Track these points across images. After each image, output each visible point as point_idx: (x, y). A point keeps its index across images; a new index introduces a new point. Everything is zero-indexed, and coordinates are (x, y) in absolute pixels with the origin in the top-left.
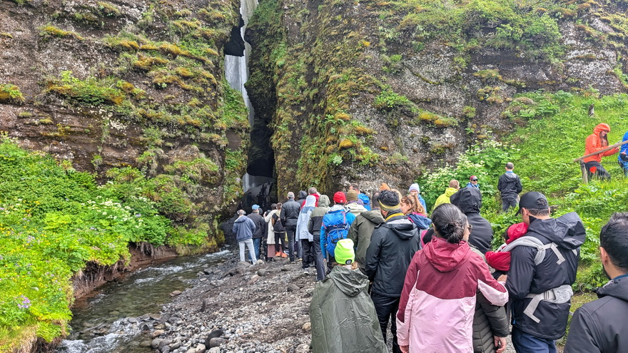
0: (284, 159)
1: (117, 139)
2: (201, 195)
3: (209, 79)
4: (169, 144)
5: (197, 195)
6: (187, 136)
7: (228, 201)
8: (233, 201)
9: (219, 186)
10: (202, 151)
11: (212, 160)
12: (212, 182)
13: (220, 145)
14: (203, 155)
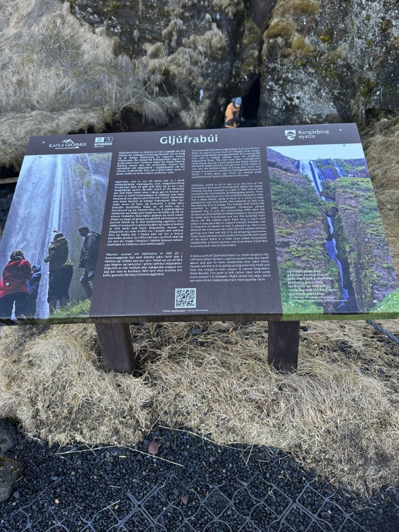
1: (150, 11)
2: (210, 71)
4: (187, 14)
5: (206, 70)
7: (239, 77)
8: (246, 77)
9: (226, 61)
10: (214, 20)
11: (222, 32)
12: (219, 57)
13: (228, 13)
14: (214, 25)
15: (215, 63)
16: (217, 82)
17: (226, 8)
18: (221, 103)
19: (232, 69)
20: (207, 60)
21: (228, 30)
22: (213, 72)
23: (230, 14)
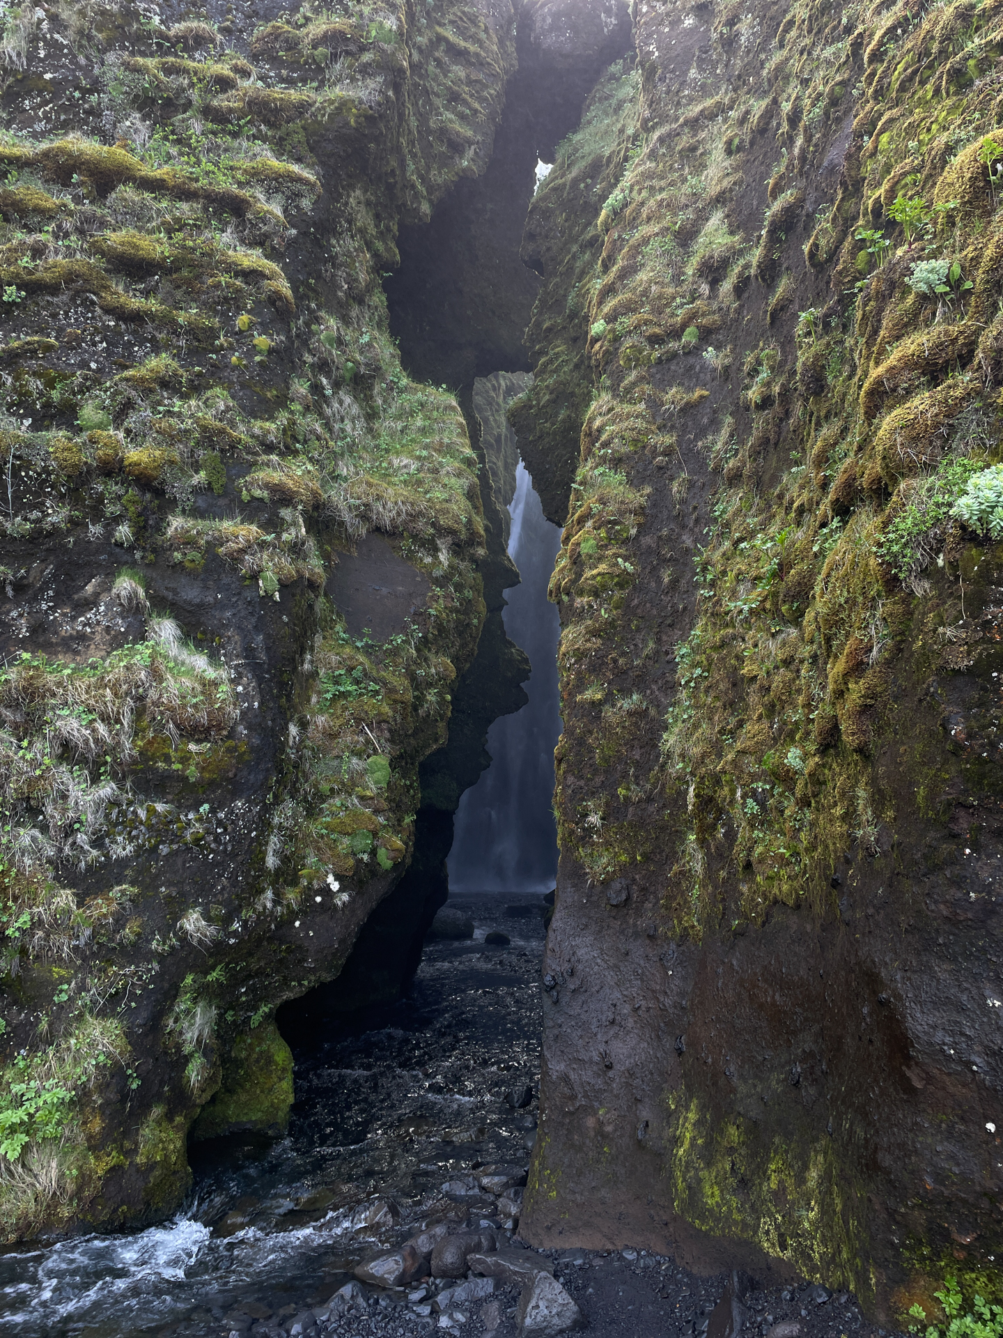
0: (597, 642)
3: (253, 276)
6: (95, 530)
7: (294, 882)
8: (335, 886)
9: (235, 795)
10: (163, 605)
11: (213, 657)
12: (192, 772)
13: (255, 576)
14: (166, 630)
15: (160, 807)
16: (177, 907)
17: (243, 551)
18: (191, 1035)
19: (262, 842)
20: (107, 789)
21: (249, 652)
22: (146, 854)
23: (268, 583)
